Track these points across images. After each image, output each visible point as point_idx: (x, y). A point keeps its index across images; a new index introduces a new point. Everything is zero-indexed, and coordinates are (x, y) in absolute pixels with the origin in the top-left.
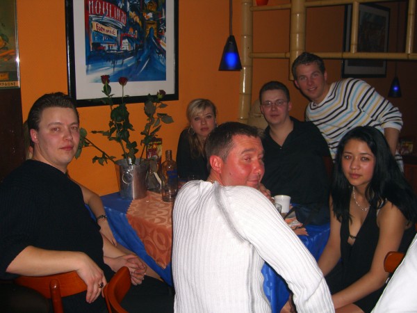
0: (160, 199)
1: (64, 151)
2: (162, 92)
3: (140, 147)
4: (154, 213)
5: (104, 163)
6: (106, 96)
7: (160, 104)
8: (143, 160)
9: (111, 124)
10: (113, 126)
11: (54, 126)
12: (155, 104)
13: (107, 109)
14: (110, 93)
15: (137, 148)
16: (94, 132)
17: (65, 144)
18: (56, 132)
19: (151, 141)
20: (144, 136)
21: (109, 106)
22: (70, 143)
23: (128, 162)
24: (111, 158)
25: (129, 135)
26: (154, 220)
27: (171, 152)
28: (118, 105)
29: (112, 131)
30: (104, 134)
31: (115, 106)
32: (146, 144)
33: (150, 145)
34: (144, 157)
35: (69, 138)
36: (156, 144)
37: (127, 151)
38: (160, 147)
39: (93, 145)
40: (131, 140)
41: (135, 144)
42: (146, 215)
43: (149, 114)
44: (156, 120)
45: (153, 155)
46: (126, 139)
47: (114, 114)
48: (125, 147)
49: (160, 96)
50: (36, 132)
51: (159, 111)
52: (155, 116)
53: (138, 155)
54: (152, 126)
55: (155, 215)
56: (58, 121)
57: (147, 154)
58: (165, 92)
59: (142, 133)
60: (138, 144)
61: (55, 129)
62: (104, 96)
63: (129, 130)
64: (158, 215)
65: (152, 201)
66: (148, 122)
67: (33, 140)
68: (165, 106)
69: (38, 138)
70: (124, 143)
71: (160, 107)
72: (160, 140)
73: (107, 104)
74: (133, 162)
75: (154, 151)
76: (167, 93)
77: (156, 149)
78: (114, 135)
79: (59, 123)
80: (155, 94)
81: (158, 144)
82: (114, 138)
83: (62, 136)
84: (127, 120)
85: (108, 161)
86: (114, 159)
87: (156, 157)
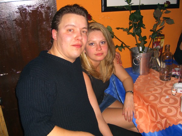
0: (158, 77)
1: (74, 48)
2: (168, 2)
3: (148, 40)
4: (151, 89)
5: (123, 49)
6: (128, 5)
7: (166, 10)
8: (149, 49)
9: (130, 23)
10: (131, 25)
11: (70, 27)
12: (162, 11)
13: (127, 13)
14: (130, 2)
15: (146, 40)
16: (118, 29)
17: (76, 43)
18: (70, 33)
19: (156, 36)
20: (152, 32)
21: (129, 11)
22: (80, 43)
23: (139, 49)
24: (128, 47)
25: (141, 32)
26: (149, 97)
27: (169, 46)
28: (135, 11)
29: (130, 28)
30: (124, 30)
31: (133, 11)
32: (153, 39)
33: (156, 39)
34: (151, 46)
35: (80, 38)
36: (160, 38)
37: (139, 42)
38: (163, 41)
39: (116, 38)
40: (143, 35)
41: (145, 38)
42: (145, 91)
43: (157, 18)
44: (162, 21)
45: (157, 45)
46: (139, 35)
47: (132, 17)
48: (138, 39)
49: (166, 5)
50: (56, 32)
51: (164, 15)
52: (161, 19)
53: (146, 45)
54: (158, 26)
55: (151, 92)
56: (73, 24)
57: (153, 45)
58: (170, 3)
59: (151, 31)
60: (148, 37)
61: (70, 30)
62: (126, 4)
63: (142, 28)
64: (153, 92)
65: (152, 78)
66: (156, 23)
67: (53, 37)
68: (169, 12)
69: (57, 37)
70: (137, 37)
71: (166, 13)
72: (163, 35)
73: (128, 10)
74: (143, 50)
75: (158, 43)
76: (172, 3)
77: (160, 42)
78: (132, 31)
79: (74, 26)
80: (163, 3)
81: (162, 38)
82: (131, 33)
83: (75, 36)
84: (141, 21)
85: (126, 48)
86: (129, 48)
87: (159, 47)
